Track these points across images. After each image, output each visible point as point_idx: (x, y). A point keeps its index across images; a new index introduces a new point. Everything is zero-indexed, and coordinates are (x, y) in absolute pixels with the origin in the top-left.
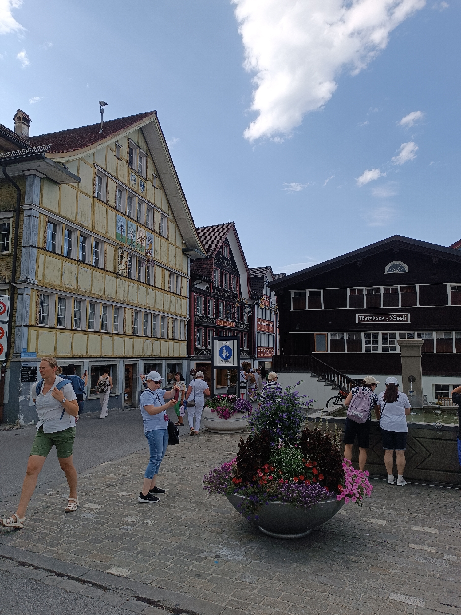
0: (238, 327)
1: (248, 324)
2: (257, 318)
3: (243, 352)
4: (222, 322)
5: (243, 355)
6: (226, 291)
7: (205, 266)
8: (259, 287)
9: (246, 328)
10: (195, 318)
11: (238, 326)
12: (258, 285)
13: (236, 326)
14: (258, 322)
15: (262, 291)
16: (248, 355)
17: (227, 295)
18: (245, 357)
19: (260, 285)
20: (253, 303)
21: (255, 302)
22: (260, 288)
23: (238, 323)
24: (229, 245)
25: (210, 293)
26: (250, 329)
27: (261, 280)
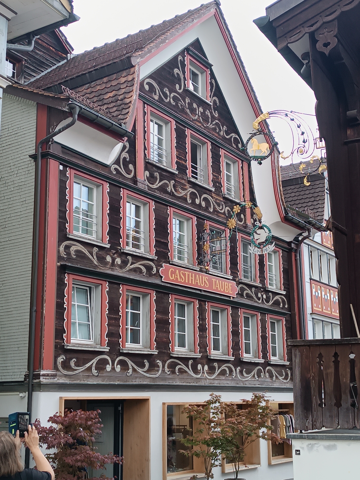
0: (249, 297)
1: (284, 293)
2: (311, 279)
3: (270, 372)
4: (184, 275)
5: (269, 380)
6: (202, 190)
7: (111, 95)
8: (313, 199)
9: (277, 303)
10: (67, 248)
11: (247, 294)
12: (311, 195)
13: (241, 295)
14: (314, 290)
15: (320, 210)
16: (286, 378)
17: (205, 199)
18: (276, 385)
19: (316, 195)
20: (296, 239)
21: (300, 234)
22: (315, 203)
23: (250, 286)
24: (209, 66)
25: (134, 180)
26: (291, 308)
27: (318, 182)
